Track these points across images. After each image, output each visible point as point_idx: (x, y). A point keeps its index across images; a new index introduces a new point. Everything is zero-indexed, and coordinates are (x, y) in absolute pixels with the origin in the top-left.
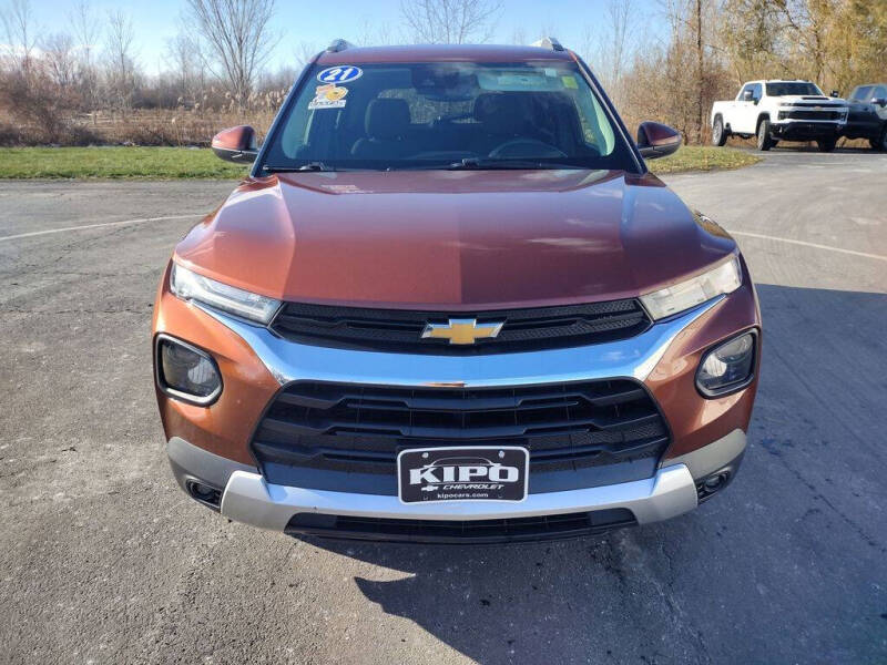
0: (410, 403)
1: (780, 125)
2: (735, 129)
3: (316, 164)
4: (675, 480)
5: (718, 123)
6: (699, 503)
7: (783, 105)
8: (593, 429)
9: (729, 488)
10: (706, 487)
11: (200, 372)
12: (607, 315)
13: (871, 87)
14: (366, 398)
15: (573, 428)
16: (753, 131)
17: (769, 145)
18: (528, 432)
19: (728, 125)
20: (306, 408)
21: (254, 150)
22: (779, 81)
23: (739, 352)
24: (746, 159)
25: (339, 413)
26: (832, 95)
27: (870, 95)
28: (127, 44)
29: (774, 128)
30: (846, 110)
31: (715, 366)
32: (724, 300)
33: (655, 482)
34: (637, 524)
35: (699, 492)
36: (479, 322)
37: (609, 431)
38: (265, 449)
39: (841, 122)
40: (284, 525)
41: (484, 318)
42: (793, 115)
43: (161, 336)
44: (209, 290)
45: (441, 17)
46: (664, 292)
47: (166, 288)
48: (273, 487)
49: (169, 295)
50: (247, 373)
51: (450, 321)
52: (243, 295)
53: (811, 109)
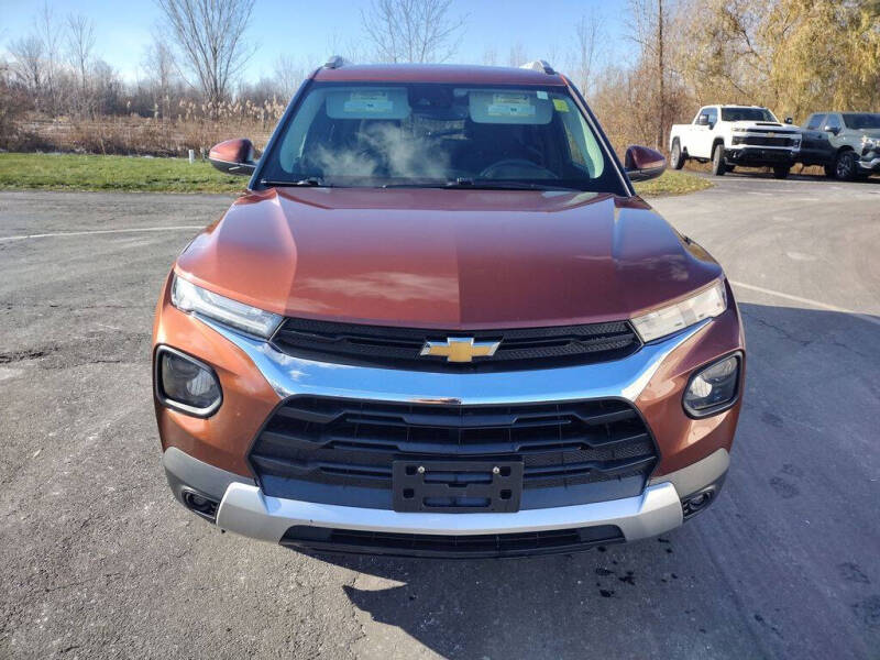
0: (409, 419)
1: (734, 151)
2: (691, 153)
3: (313, 179)
4: (662, 498)
5: (676, 146)
6: (685, 520)
7: (737, 130)
8: (585, 447)
9: (713, 506)
10: (692, 504)
11: (200, 384)
12: (599, 336)
13: (824, 116)
14: (365, 413)
15: (566, 446)
16: (708, 156)
17: (723, 169)
18: (522, 449)
19: (685, 149)
20: (306, 422)
21: (251, 163)
22: (734, 106)
23: (723, 374)
24: (698, 184)
25: (337, 427)
26: (786, 122)
27: (824, 122)
28: (87, 49)
29: (728, 153)
30: (800, 137)
31: (701, 388)
32: (710, 324)
33: (643, 499)
34: (624, 541)
35: (684, 509)
36: (477, 340)
37: (600, 449)
38: (264, 461)
39: (794, 149)
40: (280, 537)
41: (481, 337)
42: (748, 140)
43: (162, 347)
44: (210, 302)
45: (404, 32)
46: (653, 315)
47: (167, 300)
48: (269, 499)
49: (169, 306)
50: (247, 385)
51: (449, 339)
52: (244, 309)
53: (765, 135)
